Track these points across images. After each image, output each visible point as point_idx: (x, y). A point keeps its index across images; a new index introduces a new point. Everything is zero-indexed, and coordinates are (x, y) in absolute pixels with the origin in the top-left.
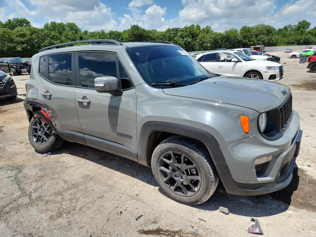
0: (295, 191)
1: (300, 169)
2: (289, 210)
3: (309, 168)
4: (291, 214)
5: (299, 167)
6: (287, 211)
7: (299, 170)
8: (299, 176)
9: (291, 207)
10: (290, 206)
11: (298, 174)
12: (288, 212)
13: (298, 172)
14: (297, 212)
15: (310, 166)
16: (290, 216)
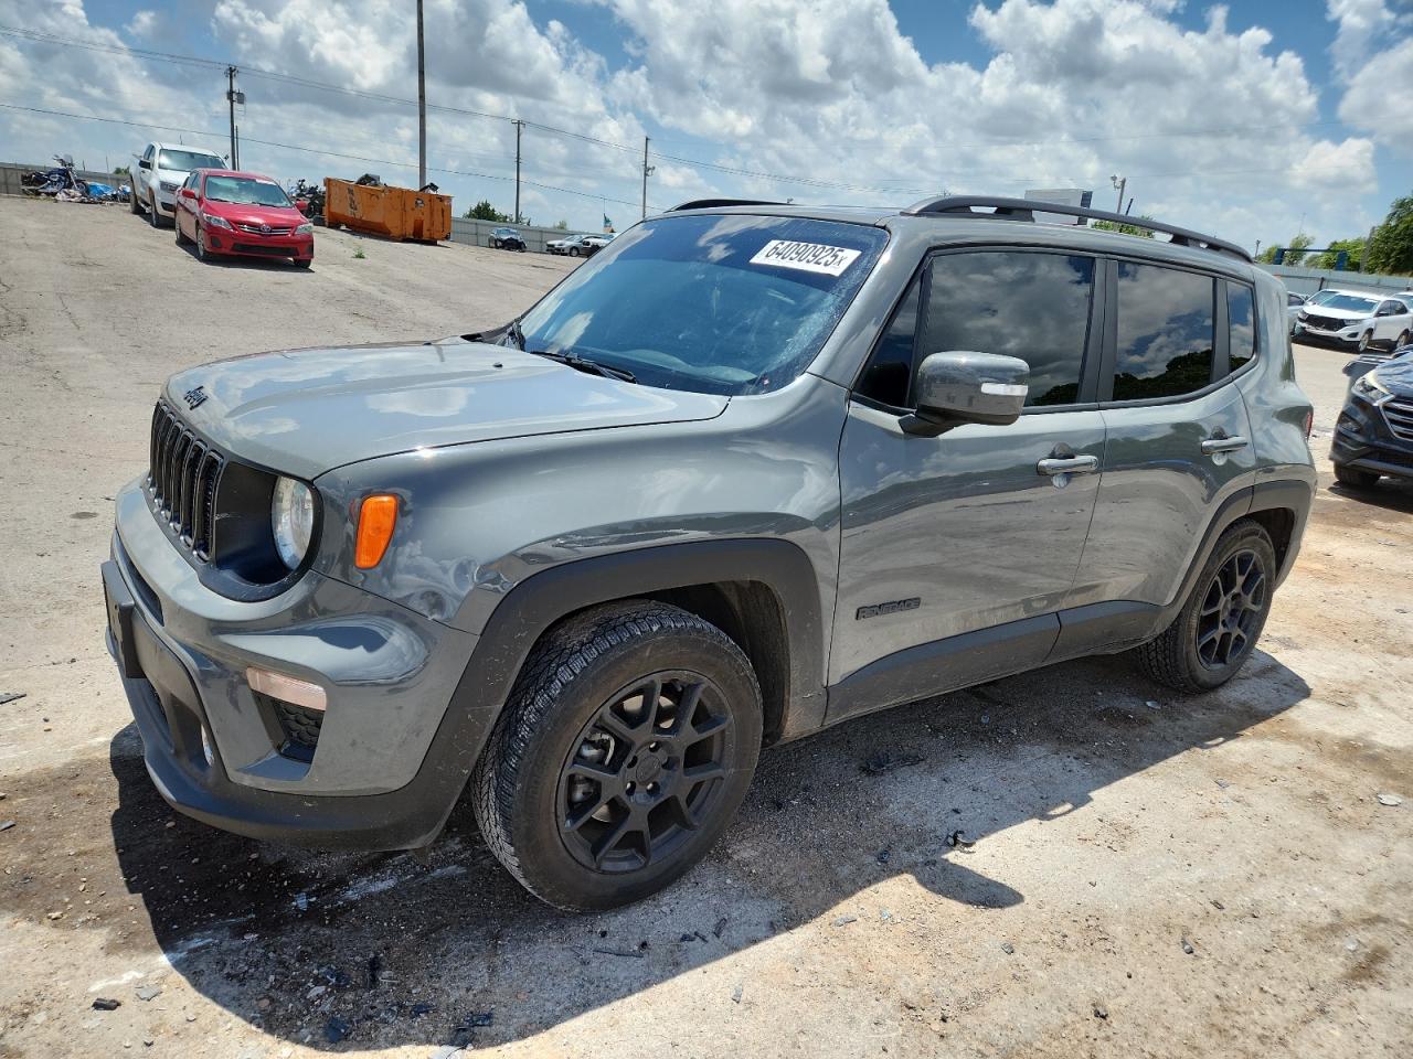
0: (117, 811)
1: (148, 950)
2: (104, 744)
3: (99, 987)
4: (97, 736)
5: (163, 960)
6: (111, 739)
7: (152, 938)
8: (132, 891)
9: (106, 754)
10: (109, 756)
11: (142, 903)
12: (106, 738)
13: (146, 914)
14: (79, 751)
15: (99, 1005)
16: (96, 731)
